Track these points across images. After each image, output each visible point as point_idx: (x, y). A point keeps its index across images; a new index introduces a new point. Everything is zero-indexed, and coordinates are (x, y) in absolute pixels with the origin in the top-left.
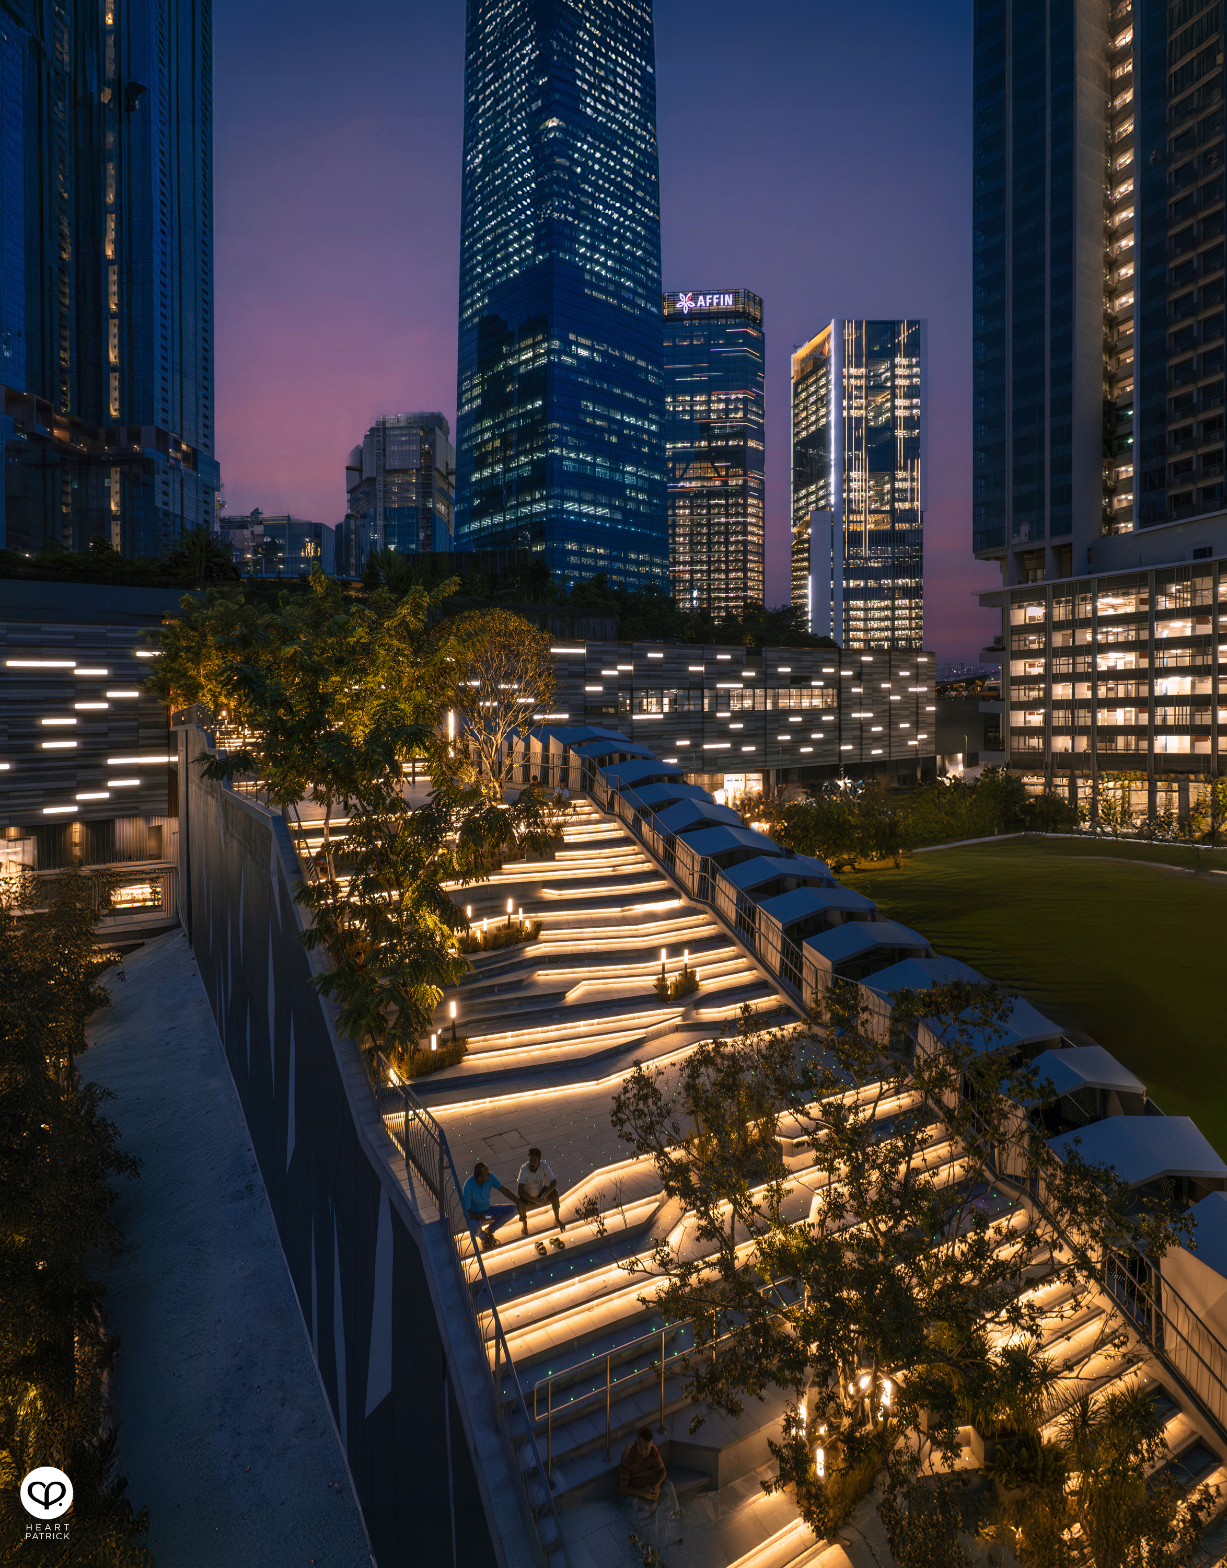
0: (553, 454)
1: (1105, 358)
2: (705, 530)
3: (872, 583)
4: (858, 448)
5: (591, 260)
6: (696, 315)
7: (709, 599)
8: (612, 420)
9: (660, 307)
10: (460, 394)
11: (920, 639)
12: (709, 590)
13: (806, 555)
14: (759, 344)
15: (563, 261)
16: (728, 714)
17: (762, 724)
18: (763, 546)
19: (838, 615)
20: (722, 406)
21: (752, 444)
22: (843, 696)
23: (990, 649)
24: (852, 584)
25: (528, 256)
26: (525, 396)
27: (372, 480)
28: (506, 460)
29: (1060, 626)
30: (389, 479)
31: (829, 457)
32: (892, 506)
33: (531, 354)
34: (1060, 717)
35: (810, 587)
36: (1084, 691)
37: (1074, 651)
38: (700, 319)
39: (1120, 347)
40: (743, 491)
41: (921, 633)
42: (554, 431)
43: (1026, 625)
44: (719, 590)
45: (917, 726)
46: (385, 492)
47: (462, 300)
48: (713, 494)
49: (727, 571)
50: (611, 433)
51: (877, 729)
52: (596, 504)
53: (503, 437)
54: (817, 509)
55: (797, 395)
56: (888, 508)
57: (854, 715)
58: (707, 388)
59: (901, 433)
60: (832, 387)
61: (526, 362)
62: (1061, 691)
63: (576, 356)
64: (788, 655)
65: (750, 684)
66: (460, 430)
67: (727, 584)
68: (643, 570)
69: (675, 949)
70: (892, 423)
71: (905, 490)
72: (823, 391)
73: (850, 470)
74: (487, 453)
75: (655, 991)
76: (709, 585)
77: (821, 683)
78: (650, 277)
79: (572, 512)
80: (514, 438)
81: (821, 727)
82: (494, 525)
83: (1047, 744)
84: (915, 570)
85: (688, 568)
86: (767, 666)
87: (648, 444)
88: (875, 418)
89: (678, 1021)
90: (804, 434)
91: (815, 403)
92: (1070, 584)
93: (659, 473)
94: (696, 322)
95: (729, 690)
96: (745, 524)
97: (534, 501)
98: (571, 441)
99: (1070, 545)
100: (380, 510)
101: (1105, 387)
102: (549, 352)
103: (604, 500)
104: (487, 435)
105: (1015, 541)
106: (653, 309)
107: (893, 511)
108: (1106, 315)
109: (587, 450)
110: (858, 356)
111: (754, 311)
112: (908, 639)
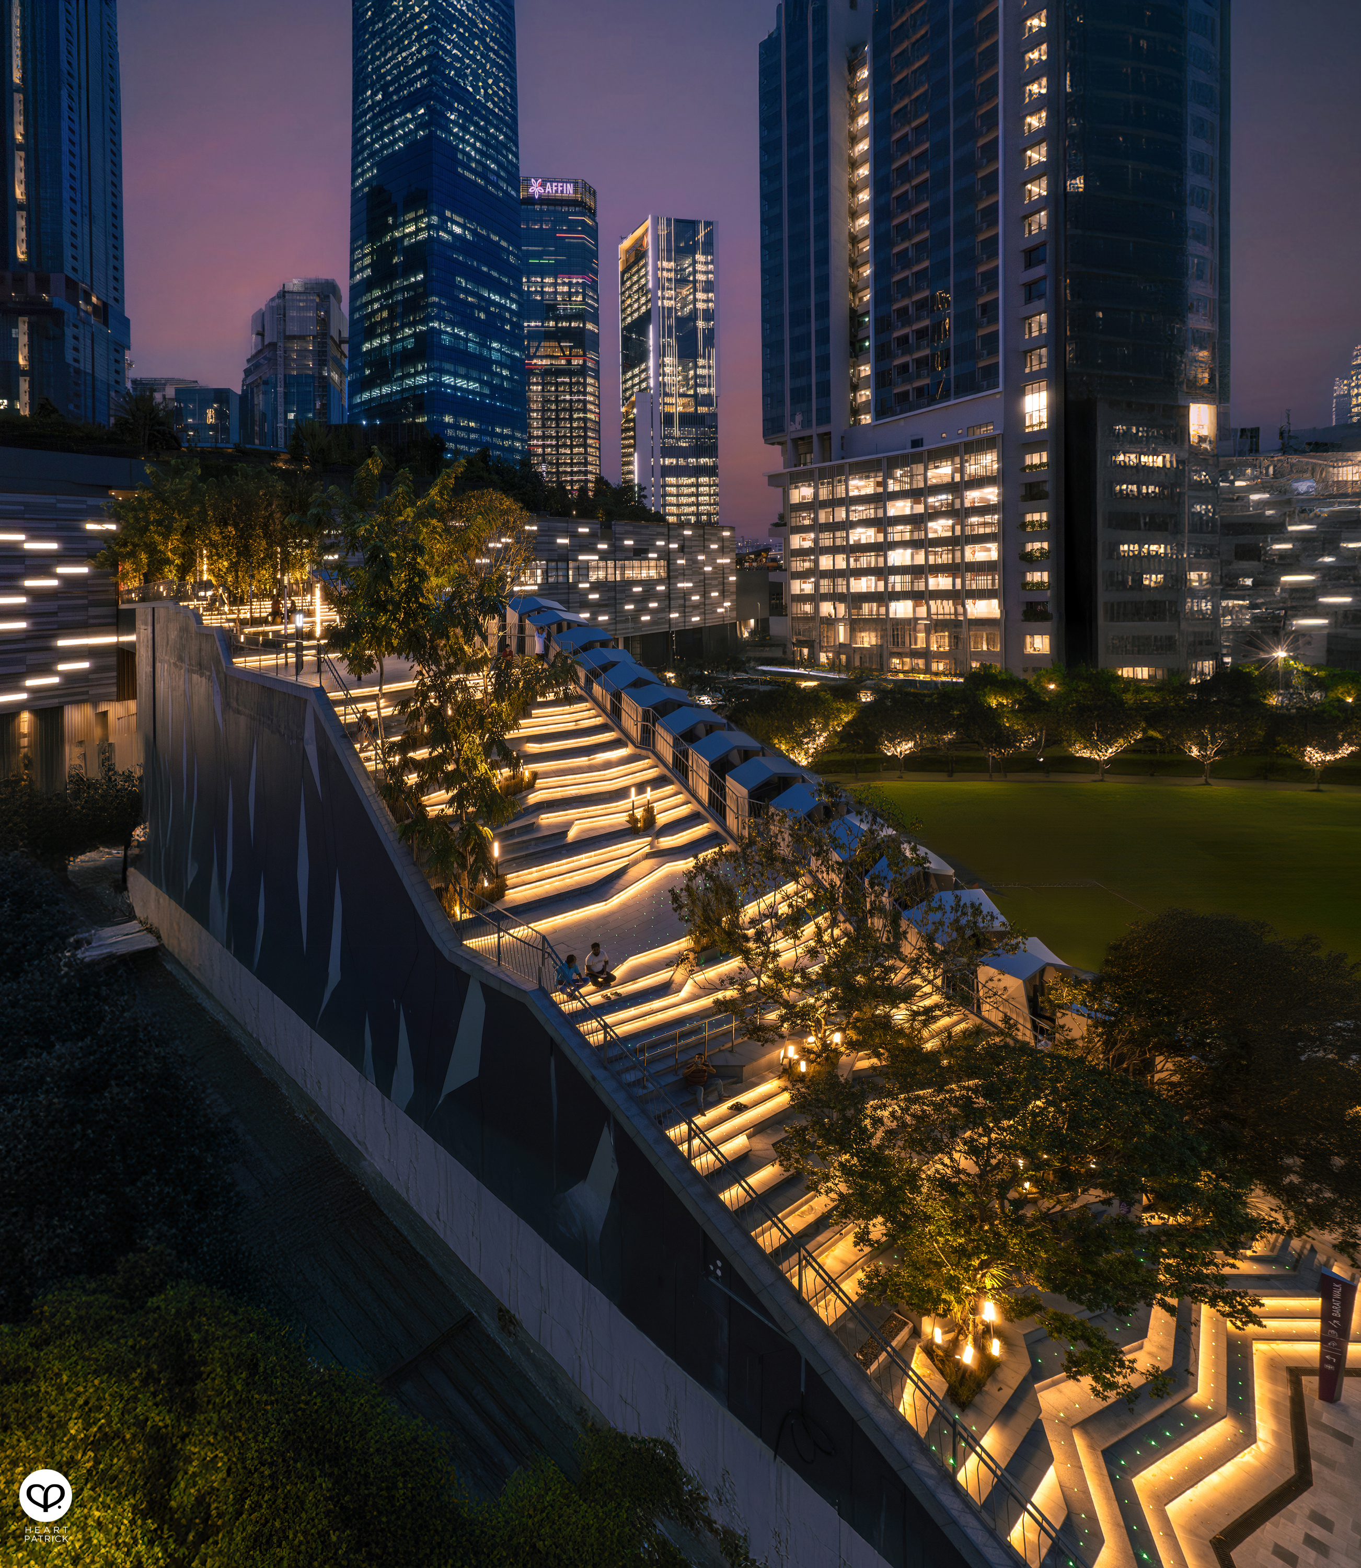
0: (433, 328)
1: (850, 271)
2: (553, 407)
3: (682, 462)
4: (670, 336)
5: (463, 140)
6: (545, 201)
7: (558, 473)
8: (481, 297)
9: (518, 192)
10: (353, 263)
11: (717, 514)
12: (558, 465)
13: (632, 433)
14: (593, 232)
15: (440, 138)
16: (587, 585)
17: (612, 594)
18: (599, 423)
19: (657, 490)
20: (566, 289)
21: (589, 326)
22: (672, 567)
23: (776, 525)
24: (668, 461)
25: (410, 130)
26: (408, 269)
27: (273, 346)
28: (392, 332)
29: (824, 504)
30: (289, 345)
31: (647, 342)
32: (695, 391)
33: (413, 228)
34: (825, 585)
35: (636, 464)
36: (841, 562)
37: (833, 527)
38: (548, 204)
39: (860, 262)
40: (582, 371)
41: (718, 508)
42: (434, 305)
43: (800, 504)
44: (565, 464)
45: (724, 595)
46: (285, 358)
47: (354, 169)
48: (559, 372)
49: (571, 447)
50: (481, 309)
51: (696, 598)
52: (467, 378)
53: (390, 308)
54: (641, 391)
55: (623, 283)
56: (691, 392)
57: (680, 585)
58: (554, 271)
59: (701, 324)
60: (650, 278)
61: (410, 235)
62: (826, 562)
63: (451, 233)
64: (630, 528)
65: (604, 556)
66: (353, 299)
67: (572, 459)
68: (507, 443)
69: (641, 787)
70: (693, 316)
71: (704, 377)
72: (643, 281)
73: (664, 356)
74: (376, 322)
75: (629, 825)
76: (558, 459)
77: (655, 555)
78: (510, 162)
79: (449, 386)
80: (399, 310)
81: (656, 596)
82: (382, 396)
83: (817, 609)
84: (711, 451)
85: (540, 443)
86: (616, 539)
87: (510, 321)
88: (682, 308)
89: (647, 849)
90: (629, 320)
91: (637, 291)
92: (832, 467)
93: (519, 350)
94: (545, 208)
95: (587, 562)
96: (585, 402)
97: (417, 373)
98: (448, 315)
99: (830, 433)
100: (281, 376)
101: (851, 296)
102: (429, 227)
103: (475, 374)
104: (376, 306)
105: (792, 428)
106: (513, 193)
107: (695, 395)
108: (850, 233)
109: (461, 325)
110: (669, 251)
111: (589, 201)
112: (709, 514)
